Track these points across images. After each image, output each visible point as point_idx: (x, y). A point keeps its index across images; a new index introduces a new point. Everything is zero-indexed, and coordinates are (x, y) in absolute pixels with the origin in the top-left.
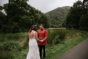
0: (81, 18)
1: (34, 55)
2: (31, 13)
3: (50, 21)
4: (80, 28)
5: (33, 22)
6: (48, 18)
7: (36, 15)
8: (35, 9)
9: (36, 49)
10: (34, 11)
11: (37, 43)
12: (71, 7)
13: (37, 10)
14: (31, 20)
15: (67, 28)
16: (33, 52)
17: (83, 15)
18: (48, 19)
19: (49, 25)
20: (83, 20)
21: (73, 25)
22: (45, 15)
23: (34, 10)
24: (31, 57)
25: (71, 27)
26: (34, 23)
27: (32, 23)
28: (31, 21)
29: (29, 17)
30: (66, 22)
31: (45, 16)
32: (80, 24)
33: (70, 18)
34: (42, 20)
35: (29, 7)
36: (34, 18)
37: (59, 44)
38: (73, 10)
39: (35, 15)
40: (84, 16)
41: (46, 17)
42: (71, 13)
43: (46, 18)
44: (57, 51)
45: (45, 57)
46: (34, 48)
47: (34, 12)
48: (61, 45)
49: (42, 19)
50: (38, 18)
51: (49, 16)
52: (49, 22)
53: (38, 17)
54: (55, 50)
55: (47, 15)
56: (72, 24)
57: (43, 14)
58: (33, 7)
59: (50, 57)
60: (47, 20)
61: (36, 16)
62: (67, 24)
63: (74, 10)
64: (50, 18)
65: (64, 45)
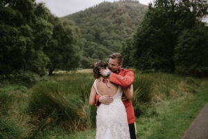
0: (181, 38)
2: (22, 16)
3: (81, 48)
4: (177, 68)
5: (28, 48)
6: (74, 35)
7: (38, 22)
10: (30, 8)
12: (150, 5)
13: (41, 4)
14: (23, 39)
15: (138, 69)
17: (185, 32)
18: (74, 37)
20: (186, 45)
21: (157, 61)
22: (65, 24)
25: (149, 65)
26: (33, 51)
29: (16, 30)
30: (135, 50)
31: (65, 28)
32: (176, 57)
33: (147, 40)
36: (34, 34)
38: (157, 14)
39: (34, 22)
40: (189, 35)
41: (69, 32)
42: (151, 24)
43: (69, 36)
47: (33, 12)
48: (151, 119)
50: (45, 36)
51: (77, 31)
52: (79, 48)
55: (71, 25)
56: (153, 57)
57: (56, 19)
62: (138, 55)
63: (159, 16)
64: (80, 34)
65: (159, 120)
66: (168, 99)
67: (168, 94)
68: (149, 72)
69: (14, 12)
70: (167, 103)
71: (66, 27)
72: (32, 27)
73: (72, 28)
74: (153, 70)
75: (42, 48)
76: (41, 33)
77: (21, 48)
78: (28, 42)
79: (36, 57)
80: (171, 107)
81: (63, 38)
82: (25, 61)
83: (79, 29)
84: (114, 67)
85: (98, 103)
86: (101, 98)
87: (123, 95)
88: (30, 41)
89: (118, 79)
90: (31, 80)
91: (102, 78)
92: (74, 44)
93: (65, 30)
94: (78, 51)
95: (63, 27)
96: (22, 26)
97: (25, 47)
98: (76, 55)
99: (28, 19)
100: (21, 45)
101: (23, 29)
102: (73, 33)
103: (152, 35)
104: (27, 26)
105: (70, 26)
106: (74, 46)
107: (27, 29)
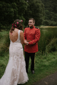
1: (18, 67)
5: (15, 14)
9: (20, 58)
11: (22, 49)
14: (12, 10)
16: (16, 62)
18: (40, 9)
19: (42, 21)
24: (13, 69)
26: (17, 15)
27: (13, 15)
28: (11, 12)
29: (9, 5)
34: (30, 11)
37: (56, 53)
39: (19, 1)
44: (51, 63)
45: (34, 70)
46: (18, 56)
51: (42, 6)
54: (50, 61)
59: (41, 71)
60: (38, 11)
61: (20, 3)
64: (44, 8)
71: (37, 4)
72: (17, 4)
75: (22, 15)
76: (21, 7)
77: (11, 14)
81: (35, 10)
83: (44, 5)
88: (16, 11)
92: (40, 13)
93: (36, 6)
94: (42, 16)
96: (13, 3)
97: (13, 14)
98: (41, 18)
100: (11, 13)
102: (40, 7)
104: (15, 3)
105: (39, 4)
106: (40, 14)
107: (15, 5)
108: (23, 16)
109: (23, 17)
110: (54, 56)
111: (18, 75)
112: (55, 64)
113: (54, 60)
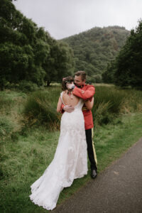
2: (26, 37)
3: (73, 65)
5: (30, 63)
6: (68, 55)
7: (38, 43)
8: (35, 25)
10: (33, 32)
12: (132, 31)
13: (41, 28)
14: (25, 56)
15: (116, 85)
21: (133, 79)
22: (61, 45)
23: (32, 28)
25: (126, 82)
26: (34, 66)
27: (27, 65)
28: (24, 60)
29: (20, 48)
30: (115, 70)
31: (61, 49)
33: (127, 61)
34: (51, 59)
35: (20, 18)
36: (34, 52)
37: (109, 126)
38: (137, 39)
39: (35, 43)
41: (64, 52)
42: (131, 48)
43: (63, 56)
44: (109, 142)
47: (34, 34)
48: (116, 126)
49: (52, 56)
50: (43, 54)
51: (70, 51)
52: (71, 65)
53: (45, 50)
54: (106, 140)
55: (66, 46)
56: (130, 76)
57: (54, 41)
58: (30, 20)
60: (64, 60)
61: (38, 46)
62: (118, 74)
63: (139, 41)
64: (73, 54)
65: (122, 128)
66: (134, 112)
67: (135, 107)
68: (124, 89)
69: (20, 34)
70: (133, 115)
72: (33, 47)
73: (67, 49)
74: (130, 87)
75: (41, 64)
76: (40, 52)
77: (24, 63)
78: (29, 59)
79: (36, 71)
80: (136, 118)
81: (59, 57)
82: (27, 73)
83: (72, 50)
84: (79, 83)
85: (63, 111)
86: (65, 107)
87: (84, 106)
88: (31, 57)
89: (80, 92)
90: (32, 88)
91: (67, 91)
92: (68, 62)
93: (61, 51)
94: (70, 68)
95: (59, 48)
96: (26, 46)
97: (27, 62)
98: (68, 71)
99: (31, 40)
101: (26, 48)
102: (67, 53)
103: (132, 57)
104: (29, 46)
106: (67, 64)
107: (29, 48)
108: (42, 66)
109: (41, 68)
110: (109, 131)
111: (76, 160)
112: (115, 144)
113: (111, 137)
